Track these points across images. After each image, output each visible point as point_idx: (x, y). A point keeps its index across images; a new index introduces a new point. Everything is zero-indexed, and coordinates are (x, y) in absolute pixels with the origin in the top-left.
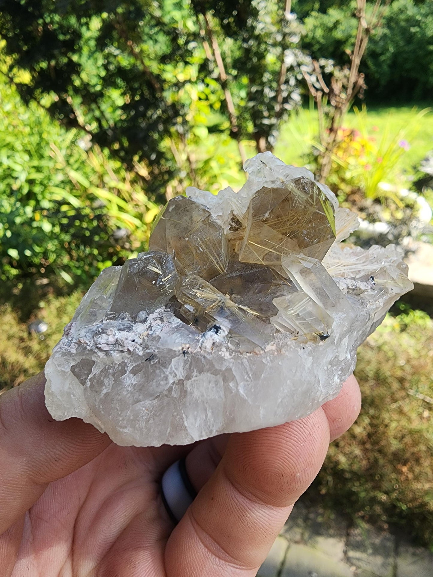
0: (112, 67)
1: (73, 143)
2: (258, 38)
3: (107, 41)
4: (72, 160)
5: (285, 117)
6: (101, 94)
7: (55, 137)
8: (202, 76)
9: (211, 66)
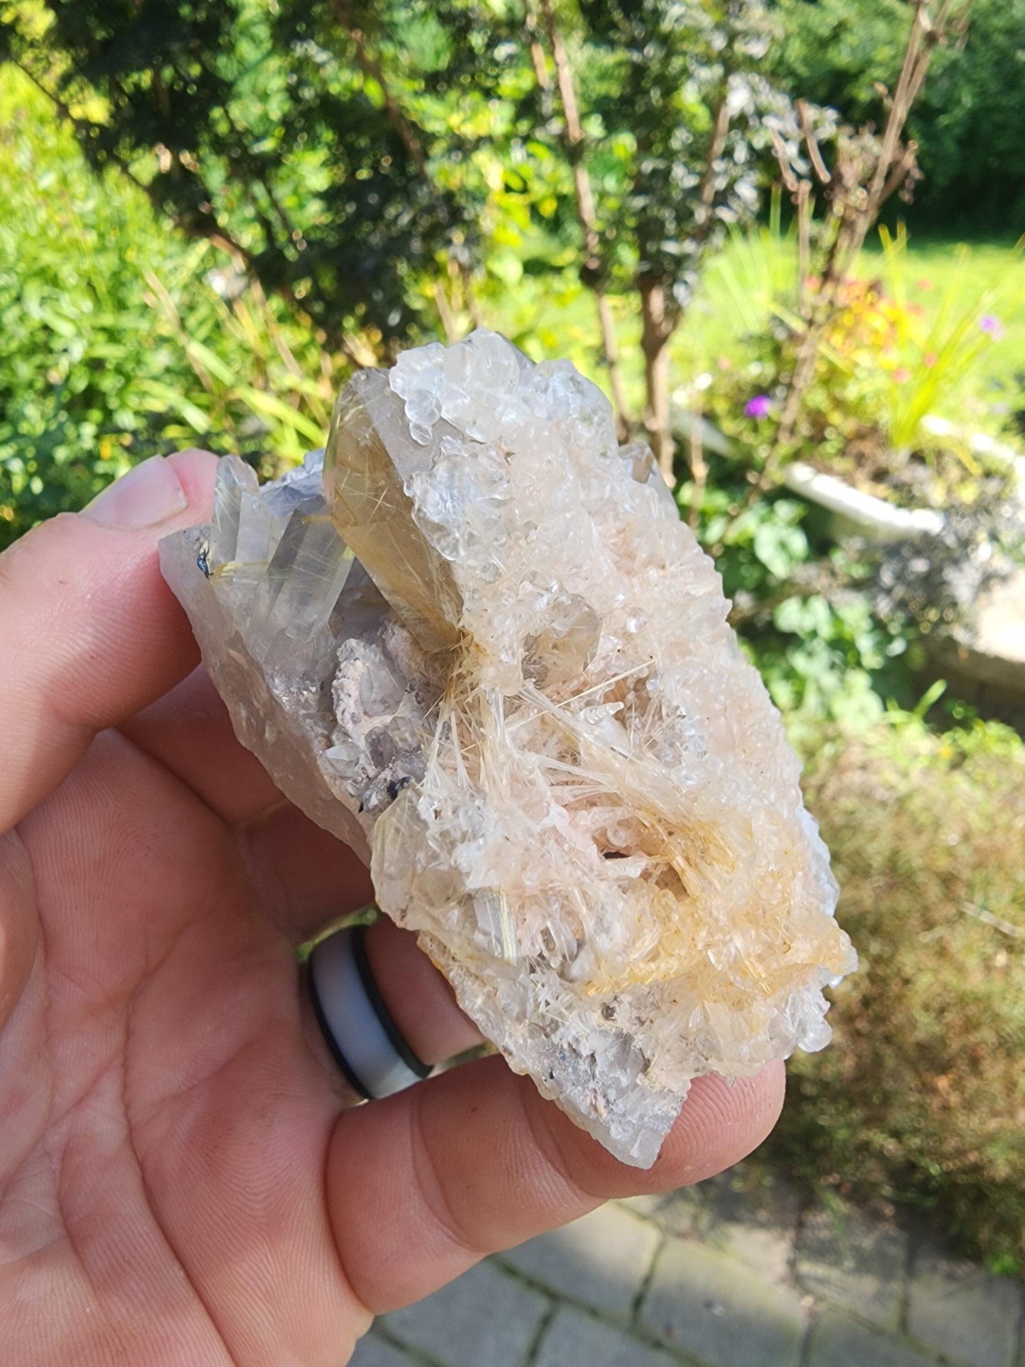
0: (307, 93)
1: (199, 277)
2: (668, 43)
3: (301, 27)
4: (192, 322)
5: (718, 239)
6: (275, 160)
7: (156, 261)
8: (524, 126)
9: (548, 105)
